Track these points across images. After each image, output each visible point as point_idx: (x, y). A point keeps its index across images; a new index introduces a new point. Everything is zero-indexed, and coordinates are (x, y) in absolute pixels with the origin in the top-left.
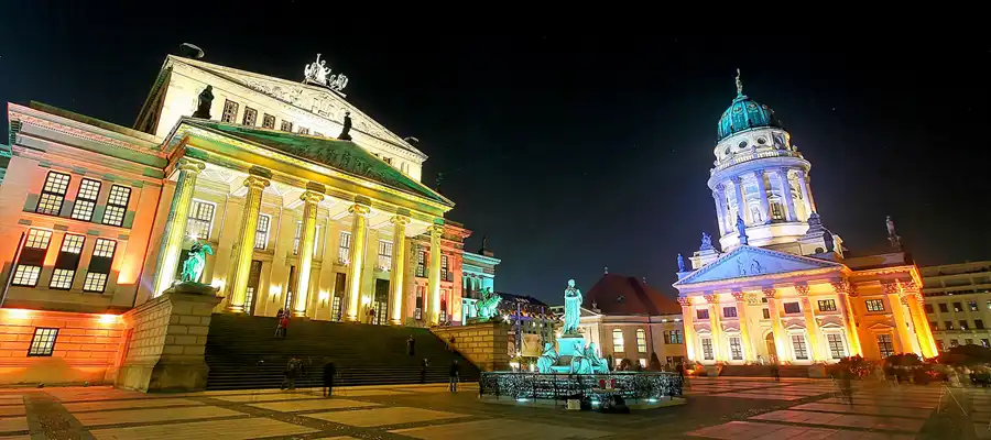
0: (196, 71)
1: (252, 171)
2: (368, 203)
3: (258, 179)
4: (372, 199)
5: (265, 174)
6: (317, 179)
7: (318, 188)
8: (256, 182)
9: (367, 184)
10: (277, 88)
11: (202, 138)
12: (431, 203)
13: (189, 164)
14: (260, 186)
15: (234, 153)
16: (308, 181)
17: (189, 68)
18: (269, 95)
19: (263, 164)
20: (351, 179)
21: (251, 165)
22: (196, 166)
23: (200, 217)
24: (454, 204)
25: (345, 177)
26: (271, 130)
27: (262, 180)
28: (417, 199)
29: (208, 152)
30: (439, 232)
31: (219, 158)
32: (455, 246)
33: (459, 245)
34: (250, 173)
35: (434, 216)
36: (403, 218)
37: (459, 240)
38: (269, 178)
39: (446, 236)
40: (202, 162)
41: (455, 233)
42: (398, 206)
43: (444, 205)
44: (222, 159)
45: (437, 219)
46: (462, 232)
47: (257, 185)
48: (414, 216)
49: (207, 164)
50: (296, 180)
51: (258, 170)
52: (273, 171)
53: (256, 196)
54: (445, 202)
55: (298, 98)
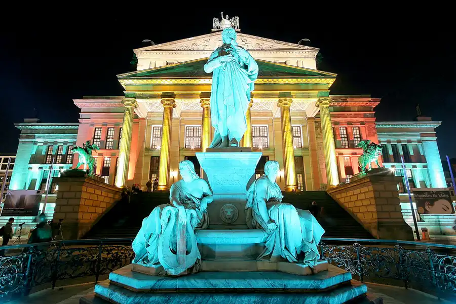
1: (163, 96)
3: (167, 100)
5: (172, 96)
8: (166, 102)
10: (193, 44)
11: (132, 85)
12: (309, 81)
14: (169, 105)
15: (151, 88)
16: (200, 92)
17: (145, 53)
18: (189, 50)
19: (169, 90)
21: (161, 93)
22: (130, 102)
24: (335, 75)
27: (169, 100)
28: (294, 81)
29: (136, 92)
30: (325, 104)
31: (143, 94)
32: (365, 116)
33: (370, 114)
34: (161, 98)
35: (318, 91)
36: (285, 100)
37: (369, 109)
38: (174, 98)
39: (352, 110)
40: (133, 99)
41: (361, 104)
42: (278, 92)
43: (324, 78)
44: (144, 94)
45: (321, 93)
46: (369, 101)
47: (166, 104)
48: (296, 96)
49: (137, 100)
50: (192, 94)
51: (166, 94)
52: (175, 92)
53: (167, 112)
54: (325, 75)
55: (207, 44)
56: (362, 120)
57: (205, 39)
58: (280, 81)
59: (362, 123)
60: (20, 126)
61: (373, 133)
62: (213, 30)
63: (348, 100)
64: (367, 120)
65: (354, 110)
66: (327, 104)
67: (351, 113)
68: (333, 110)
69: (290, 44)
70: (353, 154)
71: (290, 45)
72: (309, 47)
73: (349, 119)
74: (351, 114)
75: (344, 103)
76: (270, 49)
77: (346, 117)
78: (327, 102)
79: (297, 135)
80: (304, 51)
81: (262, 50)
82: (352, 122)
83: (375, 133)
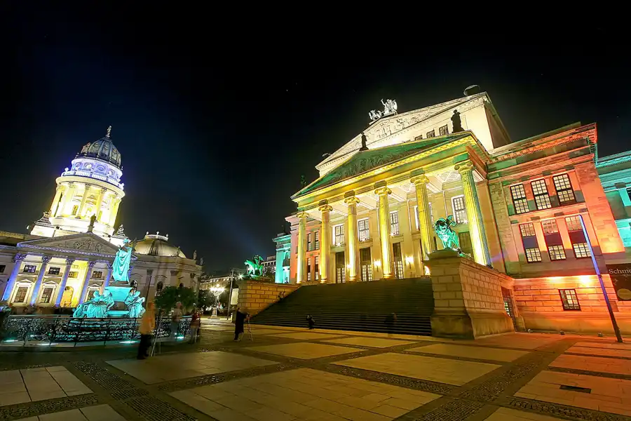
6: (348, 189)
7: (351, 194)
9: (377, 172)
12: (440, 149)
15: (313, 200)
19: (324, 198)
20: (365, 176)
21: (318, 202)
28: (423, 155)
29: (304, 206)
30: (464, 169)
31: (308, 207)
32: (572, 157)
33: (581, 151)
35: (453, 157)
37: (579, 144)
38: (328, 203)
39: (546, 154)
41: (560, 142)
42: (409, 172)
43: (455, 140)
45: (457, 158)
46: (574, 133)
47: (323, 211)
48: (429, 170)
51: (322, 202)
54: (456, 137)
56: (569, 162)
58: (408, 160)
59: (570, 167)
60: (275, 240)
61: (591, 177)
62: (370, 123)
63: (533, 143)
64: (576, 162)
65: (551, 152)
67: (545, 158)
68: (515, 163)
69: (448, 103)
70: (555, 215)
72: (471, 96)
73: (544, 168)
74: (546, 160)
75: (531, 149)
77: (538, 166)
78: (466, 166)
79: (459, 208)
80: (467, 104)
81: (418, 122)
82: (550, 171)
83: (595, 176)
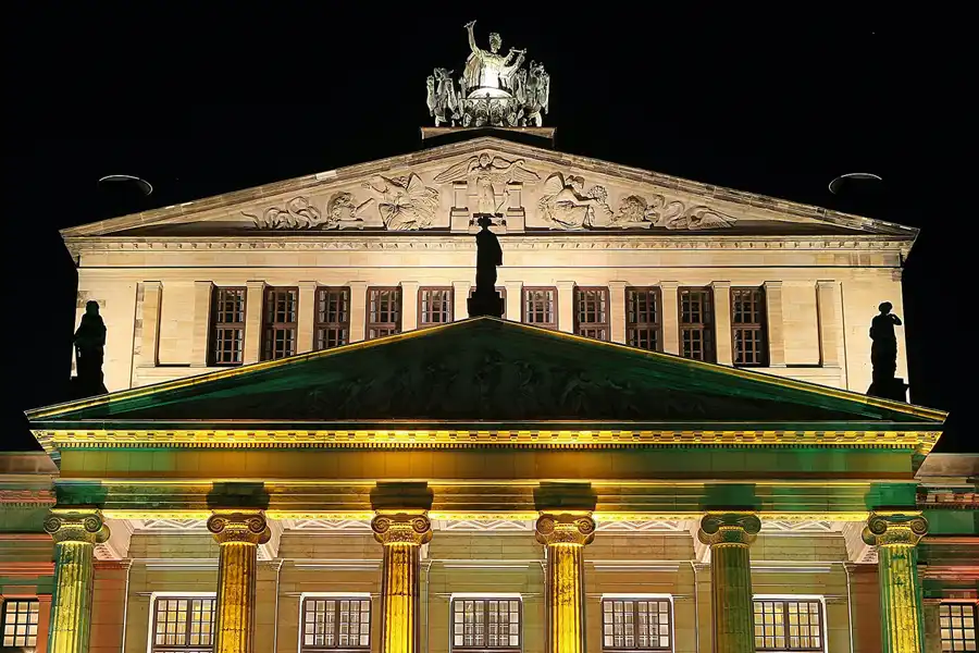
0: (129, 243)
2: (586, 499)
3: (233, 518)
4: (596, 484)
5: (252, 497)
8: (230, 526)
9: (565, 438)
10: (335, 201)
11: (87, 448)
12: (834, 437)
13: (65, 526)
14: (241, 537)
15: (163, 462)
16: (371, 484)
17: (116, 243)
19: (241, 473)
21: (207, 484)
22: (80, 526)
23: (194, 640)
24: (940, 415)
25: (484, 437)
26: (237, 371)
29: (105, 482)
30: (898, 539)
31: (131, 489)
34: (211, 506)
35: (867, 483)
36: (730, 521)
38: (265, 507)
40: (92, 511)
43: (893, 428)
44: (139, 489)
45: (882, 491)
47: (233, 536)
48: (777, 503)
49: (108, 514)
50: (337, 490)
51: (231, 491)
52: (269, 483)
53: (234, 569)
54: (895, 416)
55: (402, 202)
57: (391, 174)
58: (709, 436)
62: (425, 132)
66: (904, 538)
71: (784, 211)
76: (692, 226)
78: (906, 528)
80: (848, 239)
